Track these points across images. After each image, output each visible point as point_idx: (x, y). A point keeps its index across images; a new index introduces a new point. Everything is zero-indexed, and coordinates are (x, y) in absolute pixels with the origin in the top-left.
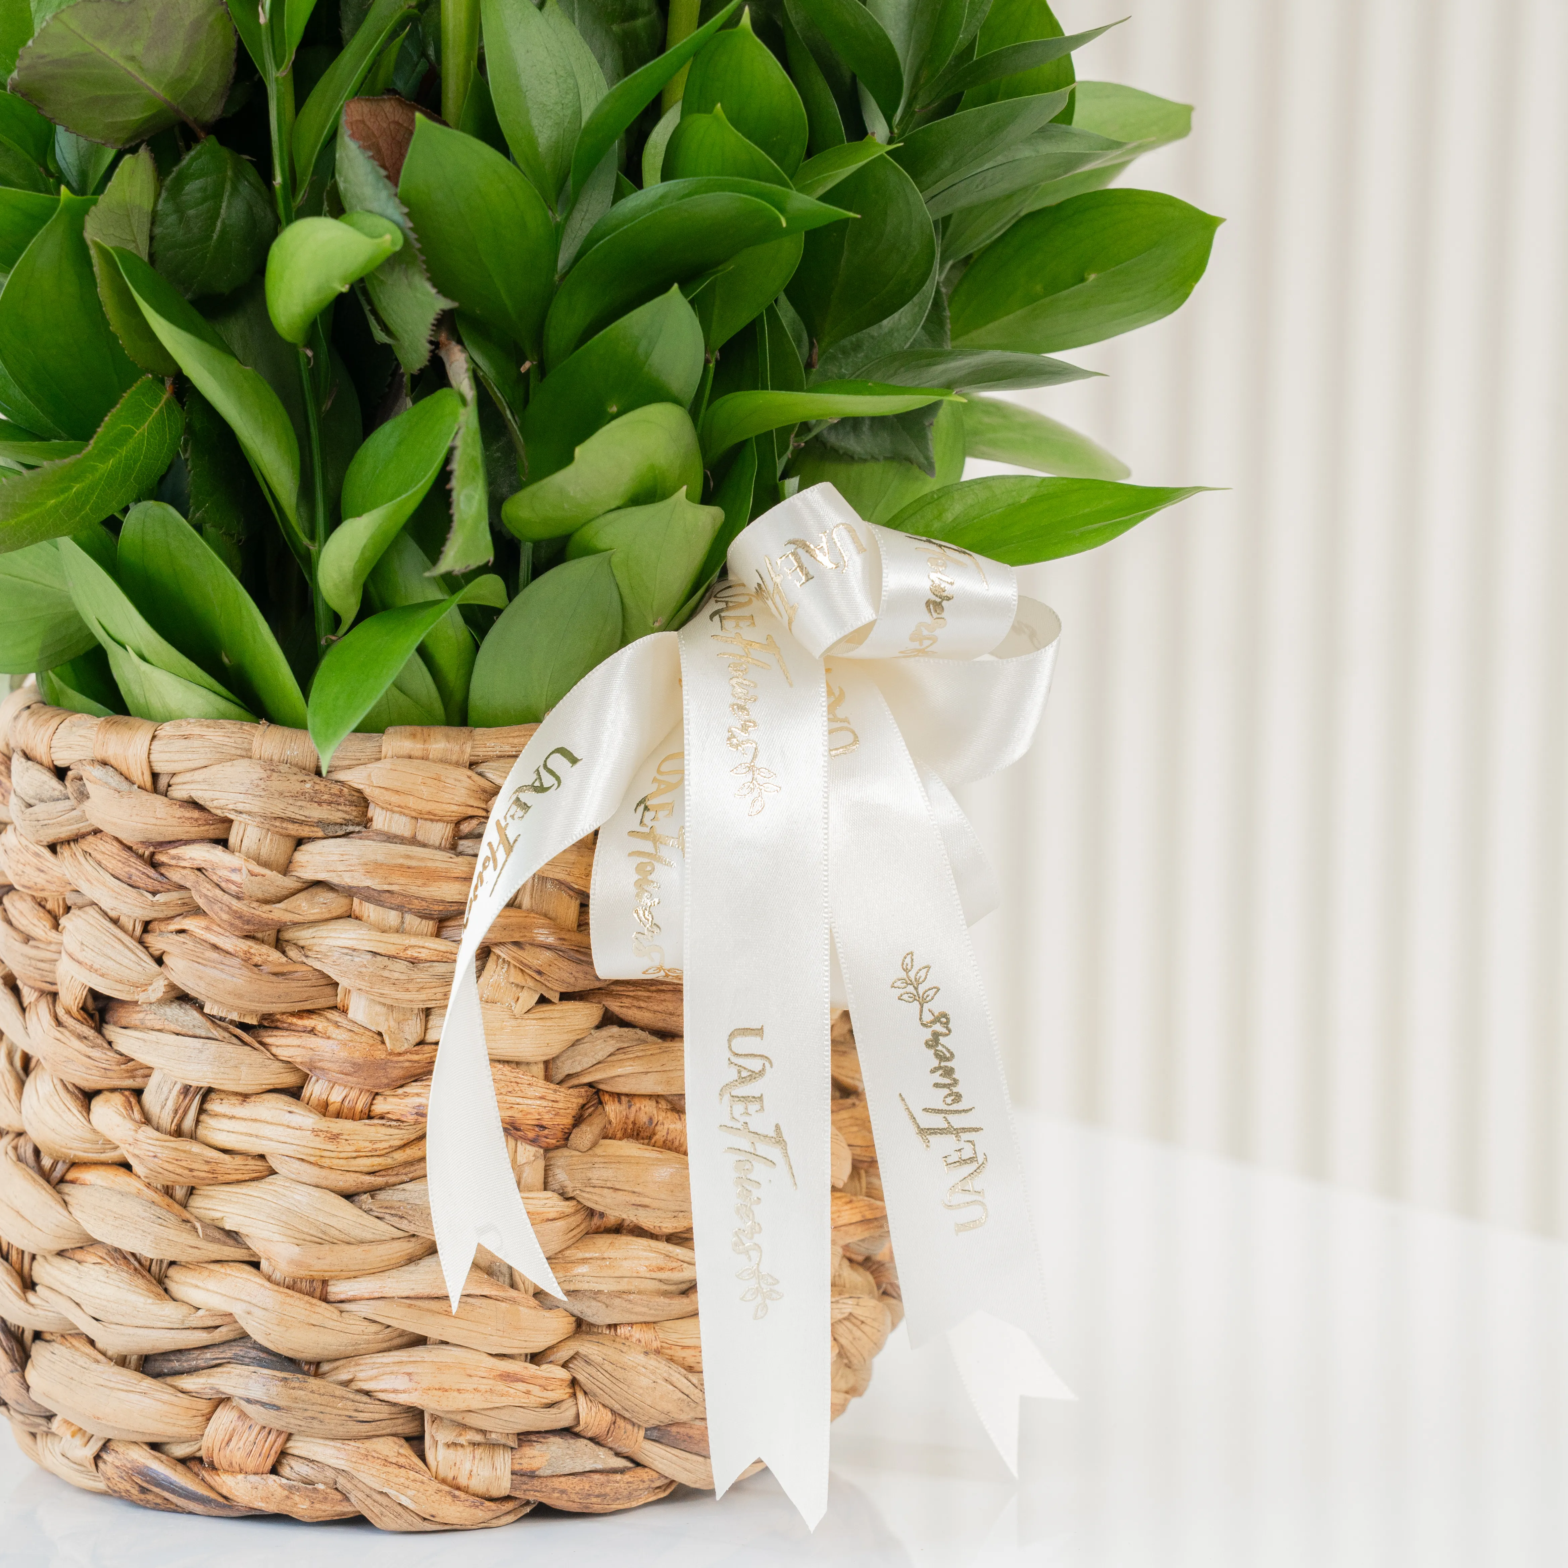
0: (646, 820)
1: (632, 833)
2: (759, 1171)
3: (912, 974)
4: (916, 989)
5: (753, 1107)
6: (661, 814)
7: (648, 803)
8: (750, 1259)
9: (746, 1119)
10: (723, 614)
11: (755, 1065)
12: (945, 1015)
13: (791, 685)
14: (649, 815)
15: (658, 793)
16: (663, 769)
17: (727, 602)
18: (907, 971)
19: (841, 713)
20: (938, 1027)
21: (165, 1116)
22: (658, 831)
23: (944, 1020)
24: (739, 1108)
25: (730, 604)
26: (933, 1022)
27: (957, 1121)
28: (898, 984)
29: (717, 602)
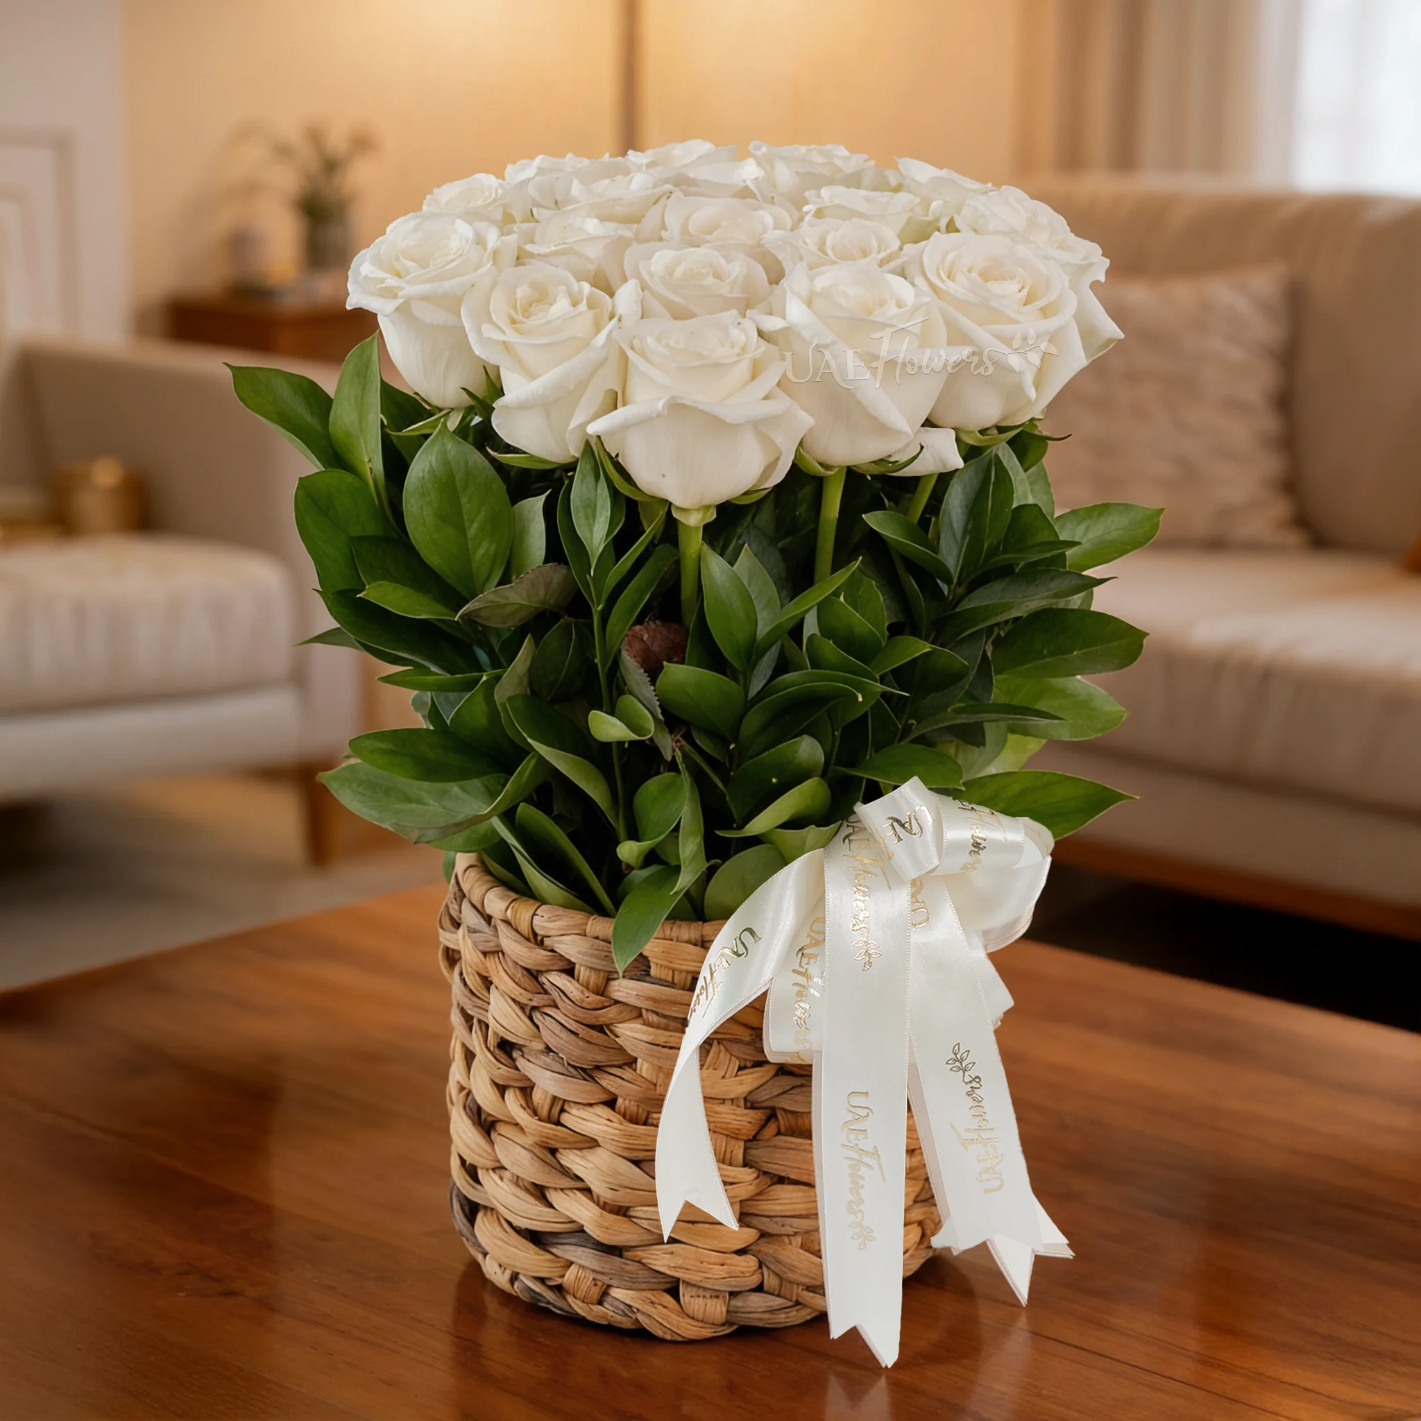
0: (802, 964)
1: (794, 971)
2: (863, 1171)
3: (958, 1056)
4: (961, 1063)
5: (861, 1137)
6: (812, 961)
7: (805, 952)
8: (857, 1218)
9: (857, 1142)
10: (851, 838)
11: (863, 1112)
12: (978, 1077)
13: (890, 888)
14: (805, 960)
15: (809, 946)
16: (814, 928)
17: (853, 827)
18: (956, 1054)
19: (920, 898)
20: (974, 1084)
21: (544, 1112)
22: (810, 972)
23: (977, 1080)
24: (852, 1137)
25: (856, 829)
26: (971, 1082)
27: (985, 1135)
28: (950, 1062)
29: (848, 826)
